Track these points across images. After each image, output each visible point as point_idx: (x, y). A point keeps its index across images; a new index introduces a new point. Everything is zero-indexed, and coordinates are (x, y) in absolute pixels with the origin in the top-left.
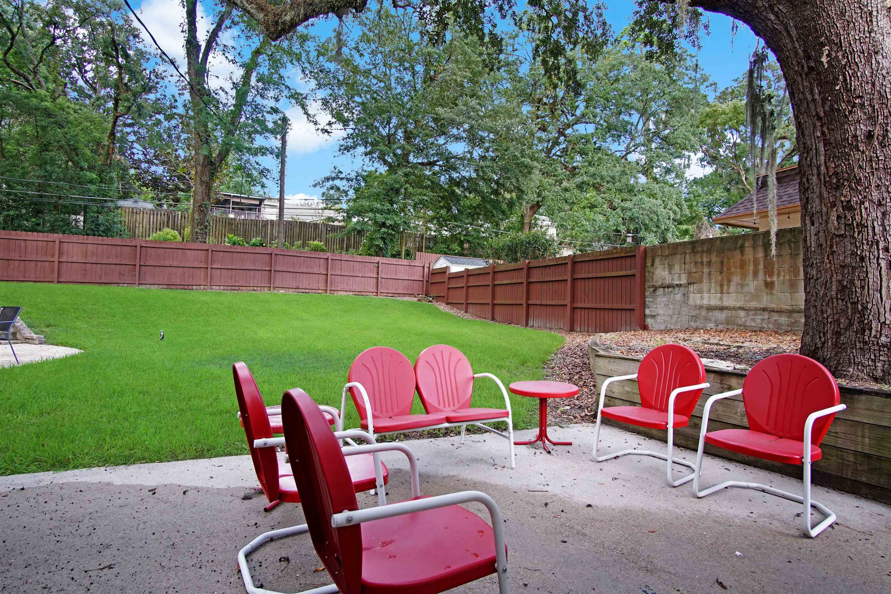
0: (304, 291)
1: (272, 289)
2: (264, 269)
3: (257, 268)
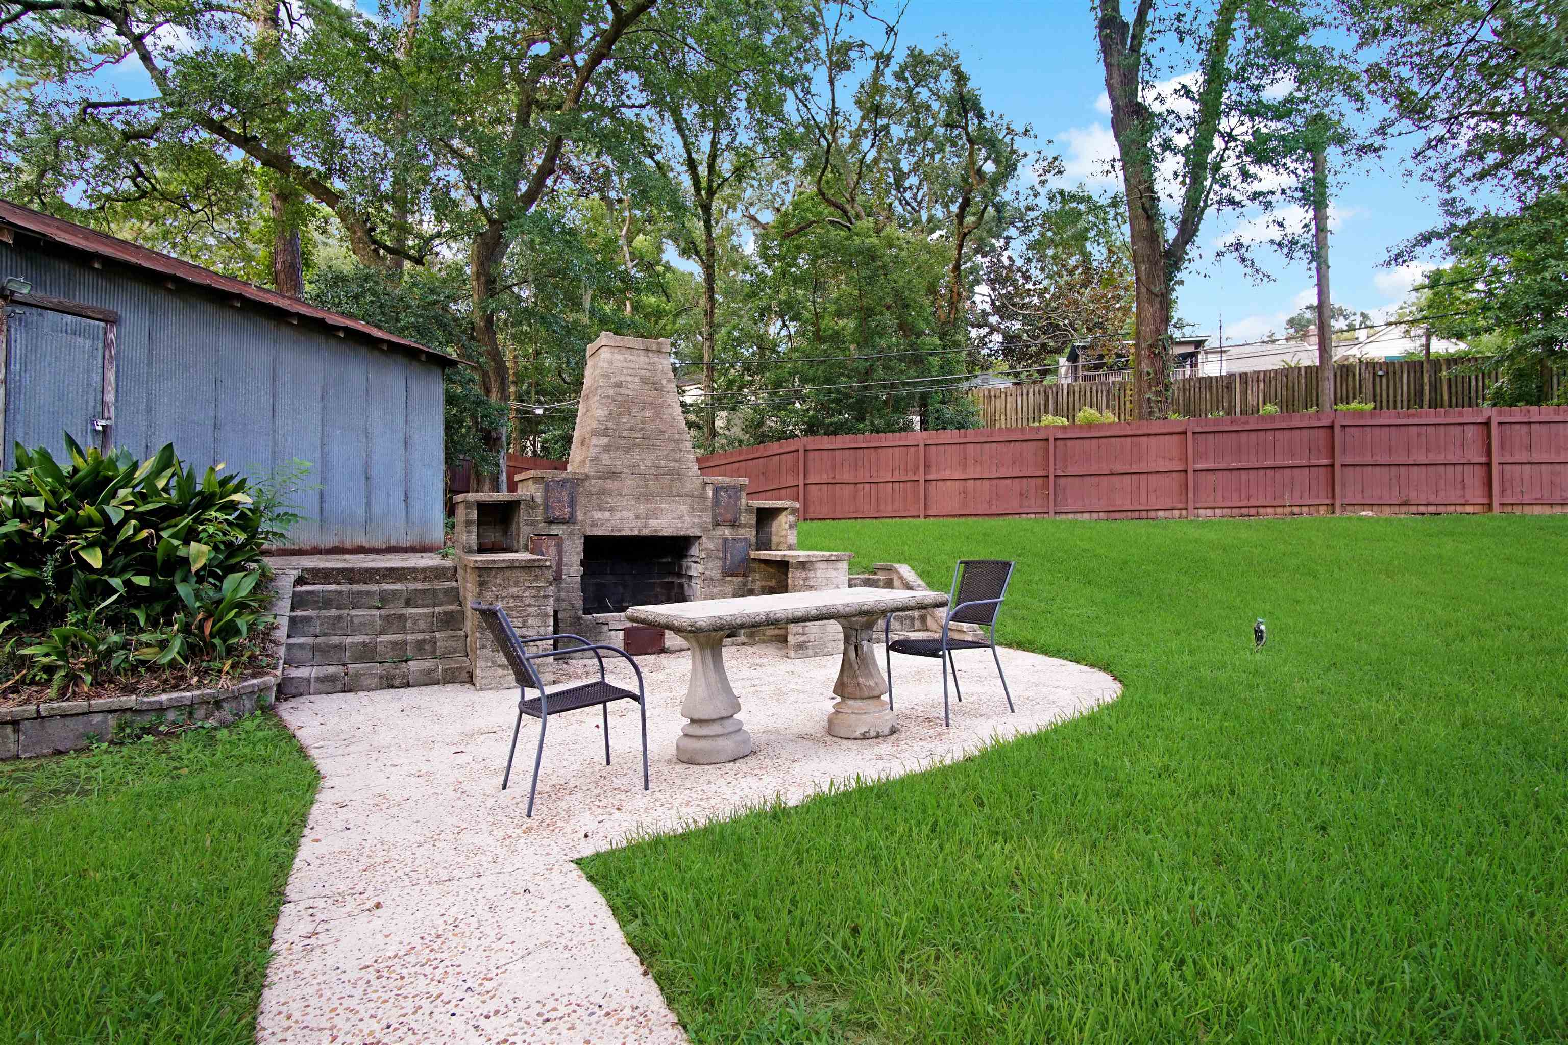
0: (1422, 509)
1: (1338, 510)
2: (1314, 462)
3: (1297, 462)
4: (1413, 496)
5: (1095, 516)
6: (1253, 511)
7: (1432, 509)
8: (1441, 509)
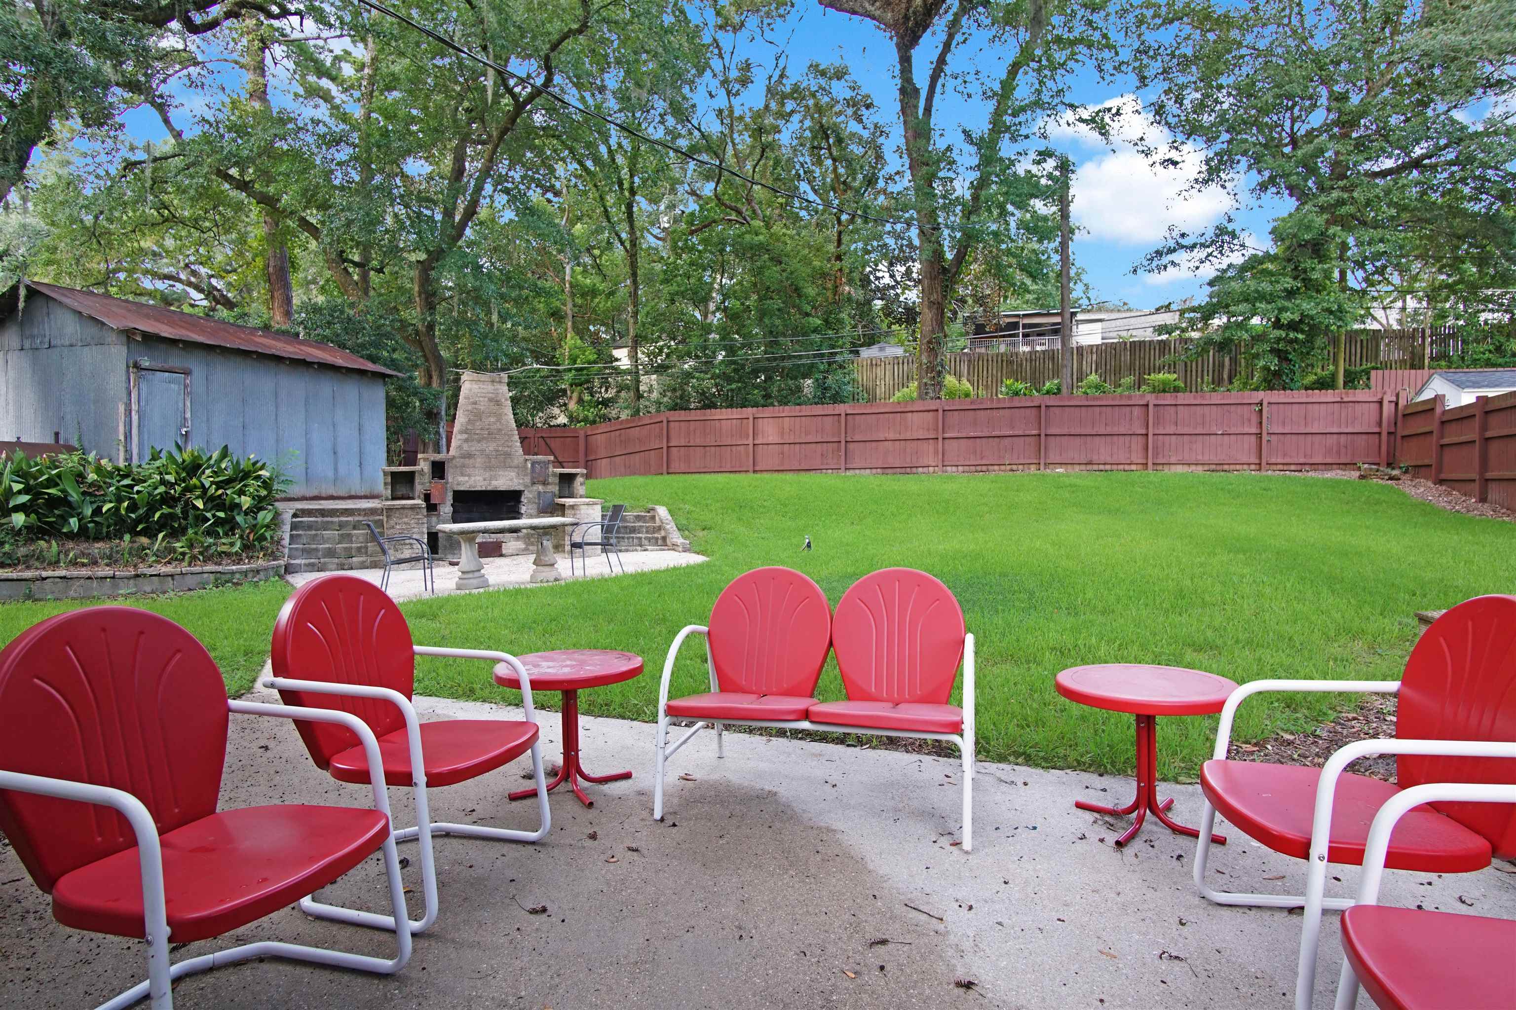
0: (1102, 467)
1: (1042, 467)
2: (1027, 432)
3: (1016, 433)
4: (1095, 459)
5: (874, 471)
6: (984, 468)
7: (1108, 467)
8: (1115, 467)
